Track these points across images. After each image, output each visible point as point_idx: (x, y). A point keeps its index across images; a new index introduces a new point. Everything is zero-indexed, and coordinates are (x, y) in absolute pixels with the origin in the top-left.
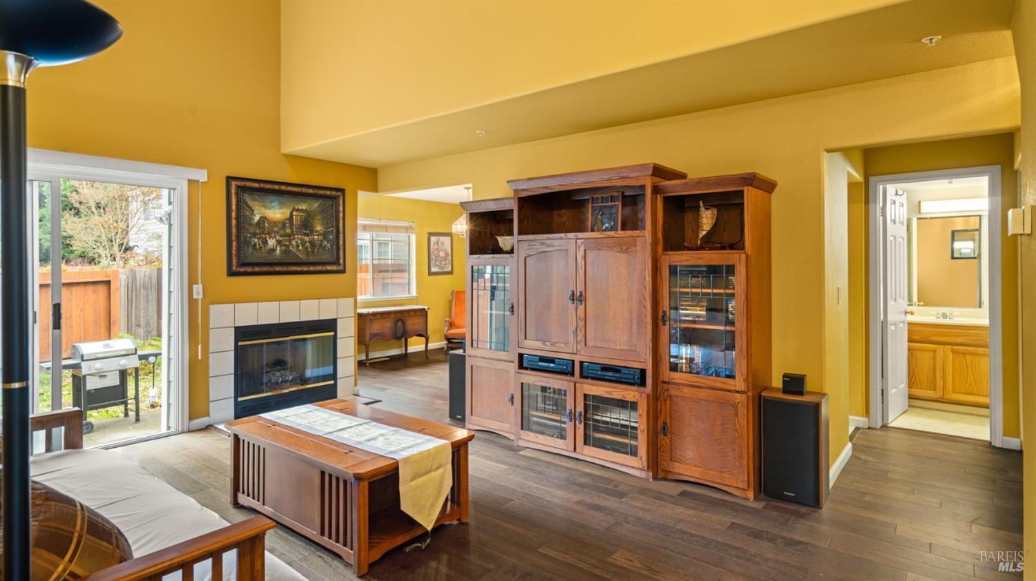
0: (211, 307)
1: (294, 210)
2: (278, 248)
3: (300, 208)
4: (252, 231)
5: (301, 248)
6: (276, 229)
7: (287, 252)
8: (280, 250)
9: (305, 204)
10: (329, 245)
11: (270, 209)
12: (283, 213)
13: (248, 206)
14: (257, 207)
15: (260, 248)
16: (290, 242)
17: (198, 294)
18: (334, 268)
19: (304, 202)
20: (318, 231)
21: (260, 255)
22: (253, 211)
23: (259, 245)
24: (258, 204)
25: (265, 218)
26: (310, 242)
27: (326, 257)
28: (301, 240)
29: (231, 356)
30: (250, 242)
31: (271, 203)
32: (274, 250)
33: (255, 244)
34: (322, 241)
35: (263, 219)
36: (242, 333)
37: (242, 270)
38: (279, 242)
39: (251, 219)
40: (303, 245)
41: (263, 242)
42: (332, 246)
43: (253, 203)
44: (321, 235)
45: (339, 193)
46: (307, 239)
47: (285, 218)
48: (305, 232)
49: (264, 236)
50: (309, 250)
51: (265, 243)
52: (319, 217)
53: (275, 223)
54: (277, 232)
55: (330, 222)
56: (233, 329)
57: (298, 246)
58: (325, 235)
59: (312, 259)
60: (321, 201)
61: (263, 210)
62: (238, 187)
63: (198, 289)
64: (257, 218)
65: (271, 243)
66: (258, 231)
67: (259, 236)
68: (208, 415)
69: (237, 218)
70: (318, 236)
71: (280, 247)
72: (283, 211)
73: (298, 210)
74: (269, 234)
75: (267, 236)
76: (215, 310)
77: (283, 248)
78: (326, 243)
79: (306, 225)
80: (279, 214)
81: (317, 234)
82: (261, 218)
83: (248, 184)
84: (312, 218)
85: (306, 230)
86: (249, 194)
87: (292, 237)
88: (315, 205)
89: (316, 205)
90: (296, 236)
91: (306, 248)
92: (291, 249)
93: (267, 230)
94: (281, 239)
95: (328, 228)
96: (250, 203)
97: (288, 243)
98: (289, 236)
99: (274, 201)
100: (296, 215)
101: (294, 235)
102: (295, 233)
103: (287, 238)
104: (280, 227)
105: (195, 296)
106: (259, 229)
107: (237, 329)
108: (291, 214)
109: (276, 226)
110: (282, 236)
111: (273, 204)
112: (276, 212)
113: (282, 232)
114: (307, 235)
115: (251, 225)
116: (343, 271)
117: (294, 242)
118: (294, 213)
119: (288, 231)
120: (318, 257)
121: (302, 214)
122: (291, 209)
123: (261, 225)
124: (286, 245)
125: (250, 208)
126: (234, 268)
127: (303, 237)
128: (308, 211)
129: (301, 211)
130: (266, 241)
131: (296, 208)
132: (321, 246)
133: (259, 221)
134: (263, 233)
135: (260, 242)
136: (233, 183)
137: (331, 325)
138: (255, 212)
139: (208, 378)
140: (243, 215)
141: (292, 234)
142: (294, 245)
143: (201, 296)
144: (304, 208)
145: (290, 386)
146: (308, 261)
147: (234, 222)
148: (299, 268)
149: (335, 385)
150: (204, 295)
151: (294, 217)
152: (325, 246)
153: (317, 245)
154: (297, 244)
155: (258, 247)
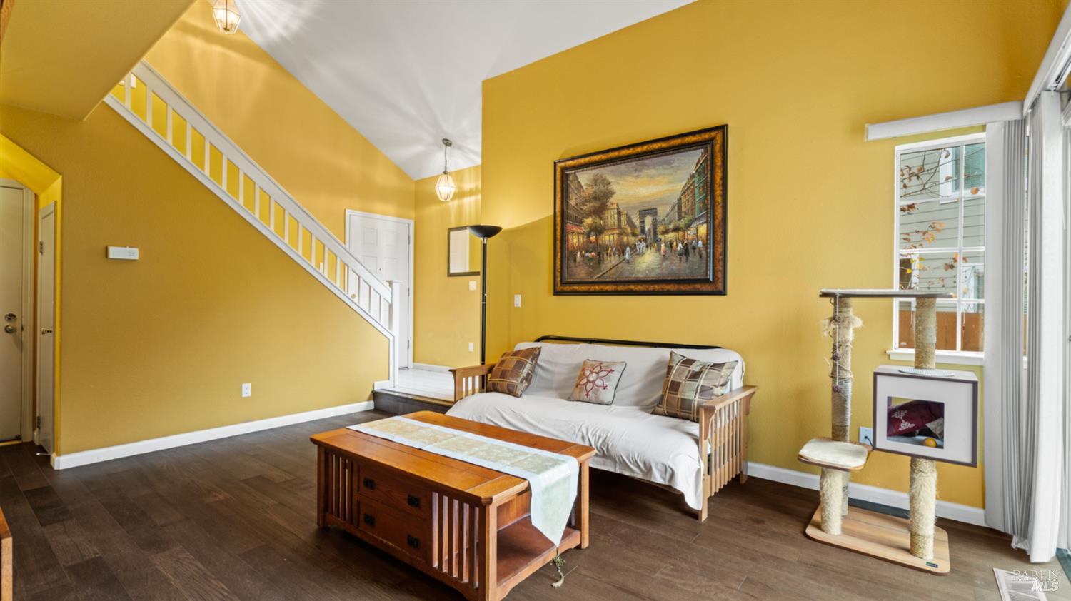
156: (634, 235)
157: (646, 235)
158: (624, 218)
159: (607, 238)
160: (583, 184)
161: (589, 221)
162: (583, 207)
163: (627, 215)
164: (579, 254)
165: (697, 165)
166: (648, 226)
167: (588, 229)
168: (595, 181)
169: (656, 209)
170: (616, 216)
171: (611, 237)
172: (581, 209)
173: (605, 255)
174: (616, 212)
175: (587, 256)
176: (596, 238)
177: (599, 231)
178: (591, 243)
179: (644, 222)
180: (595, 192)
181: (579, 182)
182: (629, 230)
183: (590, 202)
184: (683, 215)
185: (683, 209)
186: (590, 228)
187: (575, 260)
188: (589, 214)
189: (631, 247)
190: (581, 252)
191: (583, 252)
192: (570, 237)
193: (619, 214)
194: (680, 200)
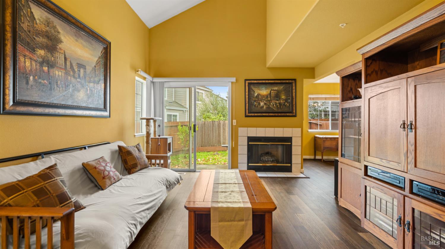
0: (239, 128)
1: (272, 90)
2: (265, 106)
3: (275, 89)
4: (254, 99)
5: (275, 106)
6: (264, 98)
7: (268, 108)
8: (266, 107)
10: (288, 104)
11: (261, 90)
12: (267, 92)
14: (256, 90)
15: (257, 106)
16: (270, 103)
17: (235, 123)
18: (291, 114)
19: (276, 87)
20: (283, 99)
21: (257, 109)
22: (254, 92)
23: (257, 105)
24: (257, 89)
25: (259, 94)
26: (279, 103)
27: (286, 110)
28: (275, 102)
29: (246, 147)
30: (253, 104)
31: (262, 88)
32: (263, 107)
33: (255, 105)
34: (284, 103)
35: (259, 95)
36: (250, 139)
37: (250, 115)
38: (265, 104)
39: (254, 95)
40: (276, 105)
41: (258, 104)
42: (289, 105)
45: (293, 81)
46: (277, 102)
47: (268, 94)
48: (277, 99)
49: (259, 101)
50: (279, 107)
51: (259, 104)
52: (283, 92)
53: (263, 96)
54: (264, 100)
55: (289, 94)
56: (247, 137)
57: (273, 105)
58: (286, 100)
59: (280, 111)
60: (284, 85)
61: (259, 91)
62: (249, 83)
63: (234, 121)
64: (256, 94)
65: (262, 104)
66: (256, 100)
68: (237, 168)
69: (249, 95)
70: (283, 100)
71: (266, 105)
72: (267, 91)
73: (274, 90)
74: (261, 100)
75: (260, 101)
76: (240, 129)
77: (267, 106)
78: (287, 103)
79: (277, 96)
81: (282, 100)
82: (258, 94)
83: (252, 81)
84: (280, 93)
85: (277, 98)
86: (253, 85)
87: (271, 102)
88: (281, 87)
89: (282, 87)
90: (273, 101)
91: (277, 106)
92: (270, 106)
93: (260, 99)
94: (266, 102)
95: (287, 97)
96: (253, 89)
97: (269, 104)
98: (270, 101)
99: (263, 87)
100: (272, 92)
101: (272, 101)
102: (272, 100)
103: (269, 102)
104: (266, 97)
105: (234, 124)
106: (257, 99)
108: (270, 92)
109: (264, 97)
110: (266, 101)
111: (263, 88)
112: (264, 91)
113: (266, 99)
114: (278, 100)
115: (254, 97)
116: (295, 116)
117: (271, 104)
118: (272, 91)
119: (269, 99)
120: (283, 110)
121: (275, 92)
122: (271, 90)
123: (258, 97)
124: (268, 105)
125: (253, 91)
126: (247, 114)
127: (275, 101)
128: (278, 90)
129: (275, 90)
130: (260, 104)
131: (273, 89)
132: (284, 105)
133: (257, 96)
134: (259, 100)
136: (247, 82)
137: (289, 139)
138: (255, 92)
139: (237, 154)
140: (251, 94)
141: (271, 100)
142: (272, 105)
143: (235, 124)
144: (276, 89)
145: (271, 163)
146: (278, 111)
147: (247, 97)
148: (274, 114)
149: (291, 167)
150: (236, 124)
151: (272, 93)
152: (286, 105)
153: (282, 104)
154: (273, 104)
155: (256, 106)
156: (74, 77)
157: (81, 79)
158: (68, 64)
159: (57, 72)
160: (36, 17)
161: (41, 52)
162: (36, 38)
163: (70, 62)
164: (31, 78)
165: (101, 53)
166: (82, 75)
167: (41, 60)
168: (48, 23)
169: (86, 66)
170: (63, 59)
171: (60, 73)
172: (35, 39)
173: (56, 86)
174: (63, 57)
175: (40, 83)
176: (48, 69)
177: (51, 65)
178: (44, 72)
179: (80, 71)
180: (47, 32)
181: (32, 13)
182: (72, 73)
183: (43, 37)
184: (96, 75)
185: (97, 73)
186: (43, 60)
187: (27, 83)
188: (42, 47)
189: (73, 85)
190: (34, 77)
191: (36, 77)
192: (22, 59)
193: (65, 59)
194: (95, 67)
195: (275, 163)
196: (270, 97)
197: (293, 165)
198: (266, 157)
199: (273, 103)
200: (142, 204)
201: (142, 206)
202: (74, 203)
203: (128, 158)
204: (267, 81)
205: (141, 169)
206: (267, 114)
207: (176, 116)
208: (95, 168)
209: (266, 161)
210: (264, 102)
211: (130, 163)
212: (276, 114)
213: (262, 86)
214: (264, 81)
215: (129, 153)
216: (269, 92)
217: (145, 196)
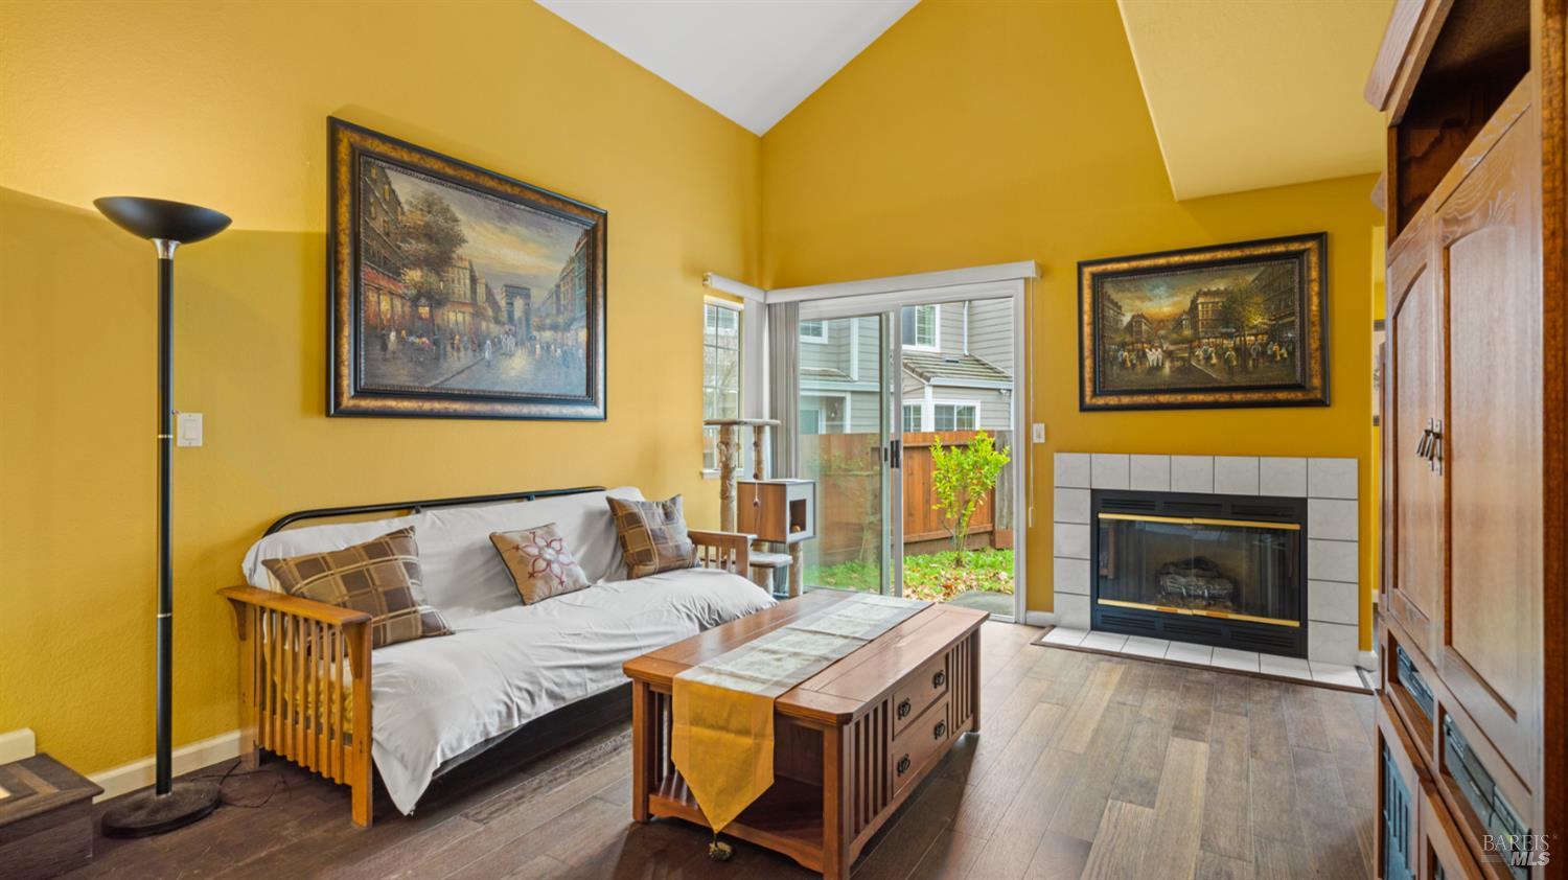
0: (1056, 456)
1: (1199, 294)
2: (1167, 365)
3: (1214, 289)
4: (1118, 339)
5: (1214, 361)
6: (1162, 332)
7: (1186, 369)
8: (1171, 368)
9: (1225, 280)
10: (1283, 351)
11: (1150, 300)
12: (1175, 304)
13: (1112, 302)
14: (1127, 301)
15: (1133, 365)
16: (1192, 352)
17: (1039, 437)
18: (1299, 396)
19: (1222, 277)
20: (1255, 327)
21: (1133, 377)
22: (1120, 308)
23: (1131, 361)
24: (1129, 295)
25: (1142, 316)
26: (1237, 349)
27: (1273, 375)
28: (1216, 346)
29: (1085, 532)
30: (1116, 358)
31: (1151, 290)
32: (1158, 368)
33: (1124, 361)
34: (1264, 346)
35: (1138, 318)
36: (1102, 500)
37: (1101, 401)
38: (1169, 354)
39: (1117, 321)
41: (1138, 357)
42: (1291, 354)
43: (1120, 295)
44: (1266, 333)
45: (1309, 245)
47: (1181, 311)
48: (1224, 330)
49: (1139, 345)
51: (1143, 357)
52: (1258, 299)
53: (1161, 322)
54: (1165, 338)
55: (1287, 306)
56: (1089, 492)
57: (1208, 358)
58: (1273, 334)
59: (1240, 380)
60: (1262, 268)
61: (1138, 303)
62: (1094, 276)
63: (1038, 429)
64: (1126, 319)
65: (1154, 356)
66: (1128, 339)
67: (1131, 347)
68: (1051, 610)
69: (1094, 323)
70: (1256, 335)
71: (1172, 361)
72: (1176, 299)
73: (1208, 293)
74: (1149, 342)
75: (1145, 345)
76: (1061, 461)
77: (1178, 364)
78: (1276, 347)
79: (1228, 317)
80: (1169, 305)
81: (1254, 331)
82: (1133, 317)
83: (1110, 267)
84: (1242, 304)
85: (1226, 326)
86: (1112, 282)
87: (1196, 344)
88: (1248, 277)
89: (1251, 278)
90: (1205, 341)
91: (1228, 361)
92: (1193, 363)
93: (1145, 336)
94: (1172, 348)
95: (1281, 318)
96: (1115, 296)
97: (1186, 355)
98: (1190, 341)
99: (1158, 287)
100: (1203, 303)
101: (1199, 339)
102: (1201, 335)
103: (1186, 345)
104: (1171, 327)
105: (1035, 440)
106: (1132, 336)
107: (1096, 494)
108: (1193, 302)
109: (1162, 328)
110: (1174, 343)
111: (1157, 291)
112: (1163, 303)
113: (1174, 336)
114: (1230, 336)
115: (1117, 331)
116: (1322, 403)
117: (1199, 352)
118: (1200, 300)
119: (1187, 332)
120: (1254, 376)
121: (1217, 300)
122: (1194, 293)
123: (1134, 329)
124: (1182, 359)
125: (1115, 304)
126: (1088, 400)
127: (1218, 341)
128: (1232, 292)
129: (1217, 293)
130: (1145, 355)
131: (1205, 289)
132: (1263, 353)
133: (1130, 324)
134: (1139, 341)
135: (1133, 356)
136: (1087, 271)
137: (1295, 509)
138: (1123, 309)
139: (1051, 557)
140: (1103, 316)
141: (1197, 337)
142: (1201, 357)
143: (1042, 440)
144: (1222, 288)
145: (1205, 608)
146: (1232, 384)
147: (1087, 330)
148: (1209, 398)
149: (1303, 632)
150: (1046, 439)
151: (1200, 306)
152: (1274, 354)
153: (1254, 354)
154: (1208, 355)
155: (1129, 364)
156: (497, 321)
157: (515, 326)
158: (481, 290)
159: (452, 316)
160: (402, 199)
161: (415, 275)
162: (402, 245)
163: (487, 286)
164: (393, 335)
165: (577, 246)
166: (518, 313)
167: (414, 292)
168: (429, 205)
169: (529, 290)
170: (468, 282)
171: (460, 317)
172: (399, 247)
173: (449, 348)
174: (468, 276)
175: (413, 343)
176: (431, 311)
177: (437, 301)
178: (420, 318)
179: (512, 304)
180: (427, 225)
181: (393, 191)
182: (490, 312)
183: (417, 239)
184: (562, 308)
185: (562, 302)
186: (419, 291)
187: (384, 347)
188: (416, 263)
189: (493, 341)
190: (398, 333)
191: (404, 333)
192: (373, 297)
193: (474, 280)
194: (558, 286)
195: (1226, 607)
196: (1194, 326)
197: (1310, 625)
198: (1183, 580)
199: (1206, 351)
200: (574, 651)
201: (572, 654)
202: (422, 615)
203: (629, 534)
204: (1175, 260)
205: (663, 570)
206: (1178, 398)
207: (971, 410)
208: (517, 548)
209: (1182, 597)
210: (1161, 347)
211: (635, 548)
212: (1223, 397)
213: (1155, 280)
214: (1162, 261)
215: (633, 520)
216: (1187, 305)
217: (597, 634)
